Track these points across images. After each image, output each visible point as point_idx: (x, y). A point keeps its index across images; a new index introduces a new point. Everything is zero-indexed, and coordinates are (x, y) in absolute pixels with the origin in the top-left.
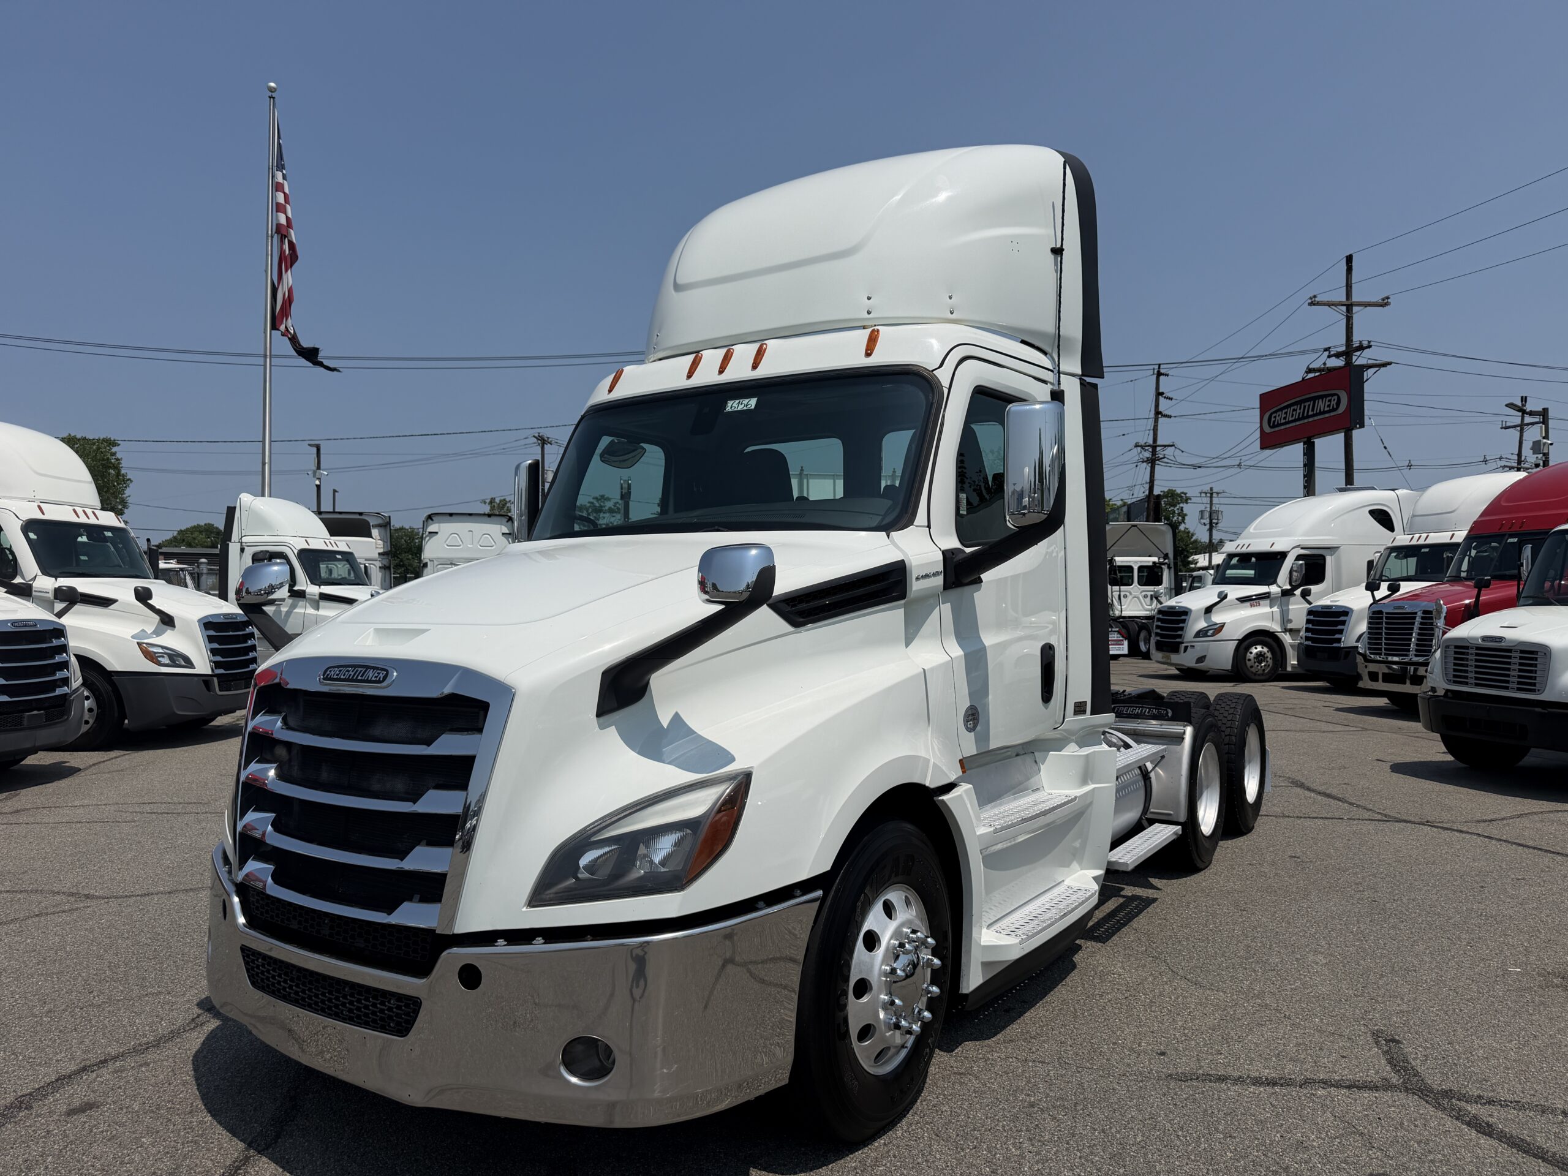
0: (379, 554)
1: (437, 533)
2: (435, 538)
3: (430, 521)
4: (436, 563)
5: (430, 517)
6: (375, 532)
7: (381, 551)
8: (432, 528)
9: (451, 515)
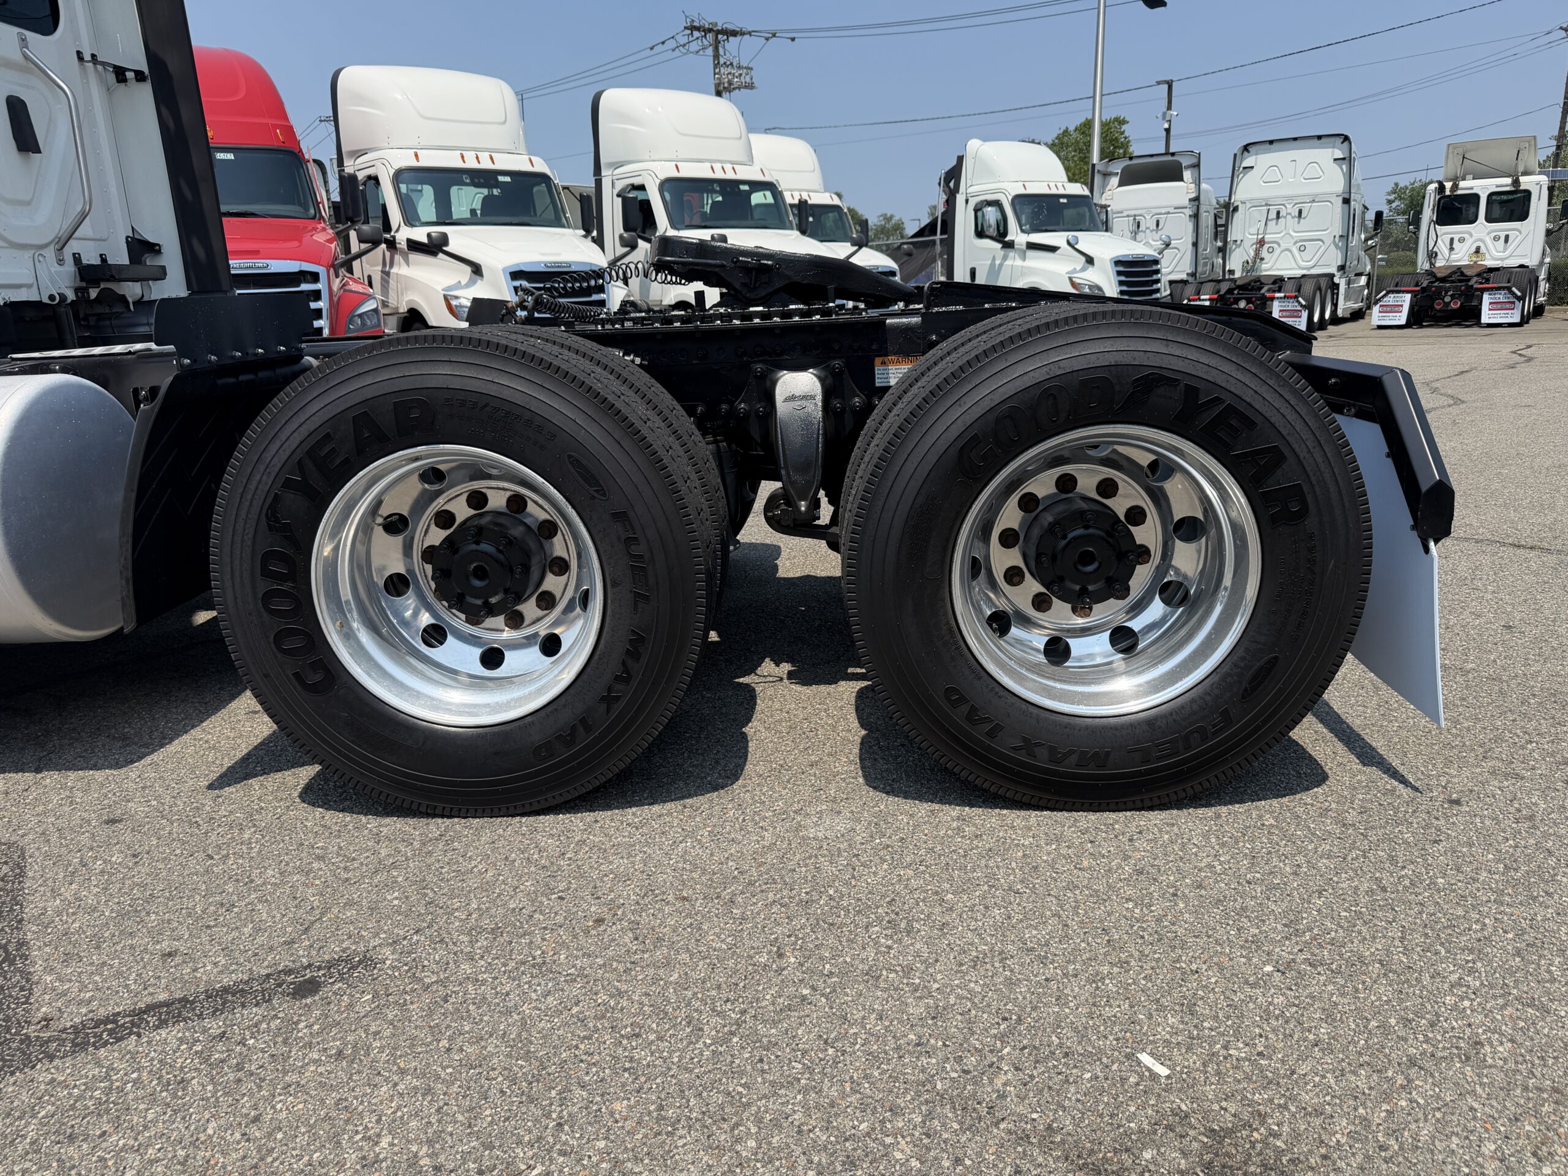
0: (1190, 200)
1: (1252, 167)
2: (1251, 173)
3: (1246, 153)
4: (1248, 205)
5: (1246, 148)
6: (1187, 175)
7: (1193, 195)
8: (1246, 163)
9: (1271, 142)
